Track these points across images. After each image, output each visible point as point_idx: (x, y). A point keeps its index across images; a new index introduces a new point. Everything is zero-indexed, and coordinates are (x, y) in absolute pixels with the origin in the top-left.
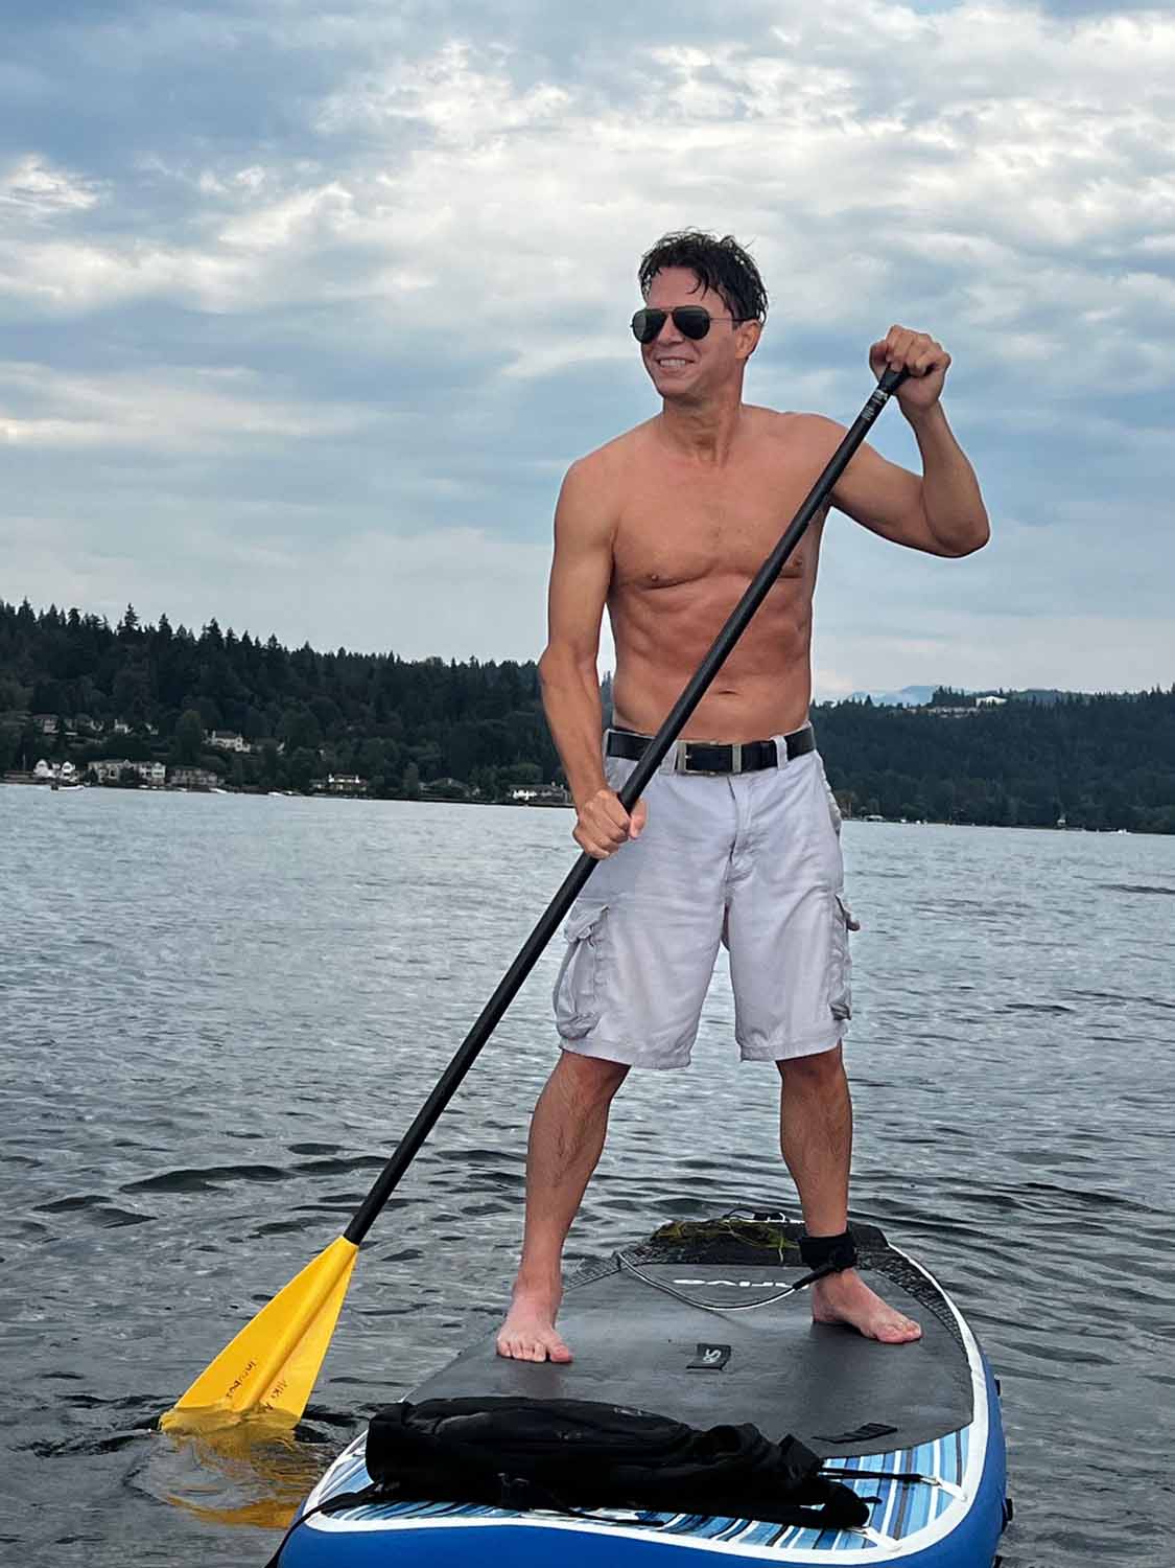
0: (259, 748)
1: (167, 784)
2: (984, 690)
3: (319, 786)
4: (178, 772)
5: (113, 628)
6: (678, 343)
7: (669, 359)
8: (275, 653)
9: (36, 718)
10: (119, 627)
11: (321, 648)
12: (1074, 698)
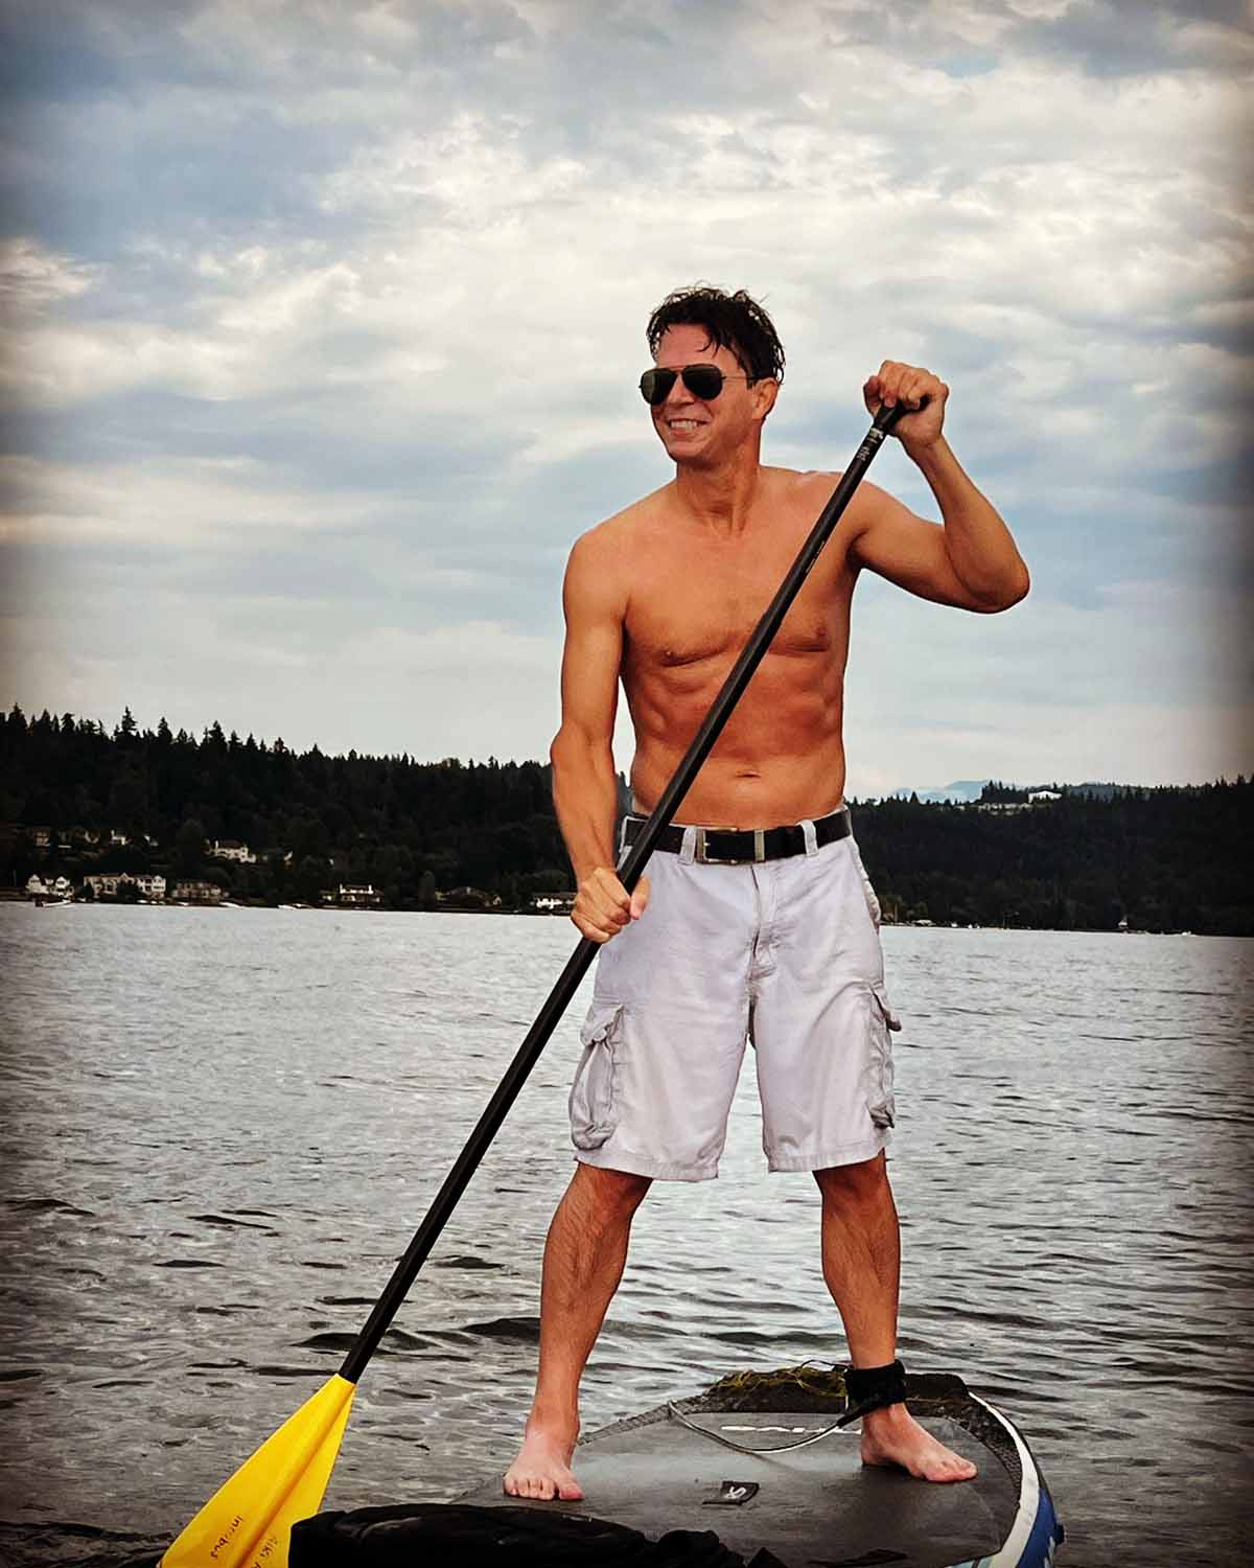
0: (265, 858)
1: (169, 899)
2: (1038, 784)
3: (329, 898)
4: (179, 885)
5: (110, 733)
6: (688, 404)
7: (680, 420)
8: (281, 755)
9: (27, 831)
10: (116, 733)
11: (330, 751)
12: (1133, 792)
